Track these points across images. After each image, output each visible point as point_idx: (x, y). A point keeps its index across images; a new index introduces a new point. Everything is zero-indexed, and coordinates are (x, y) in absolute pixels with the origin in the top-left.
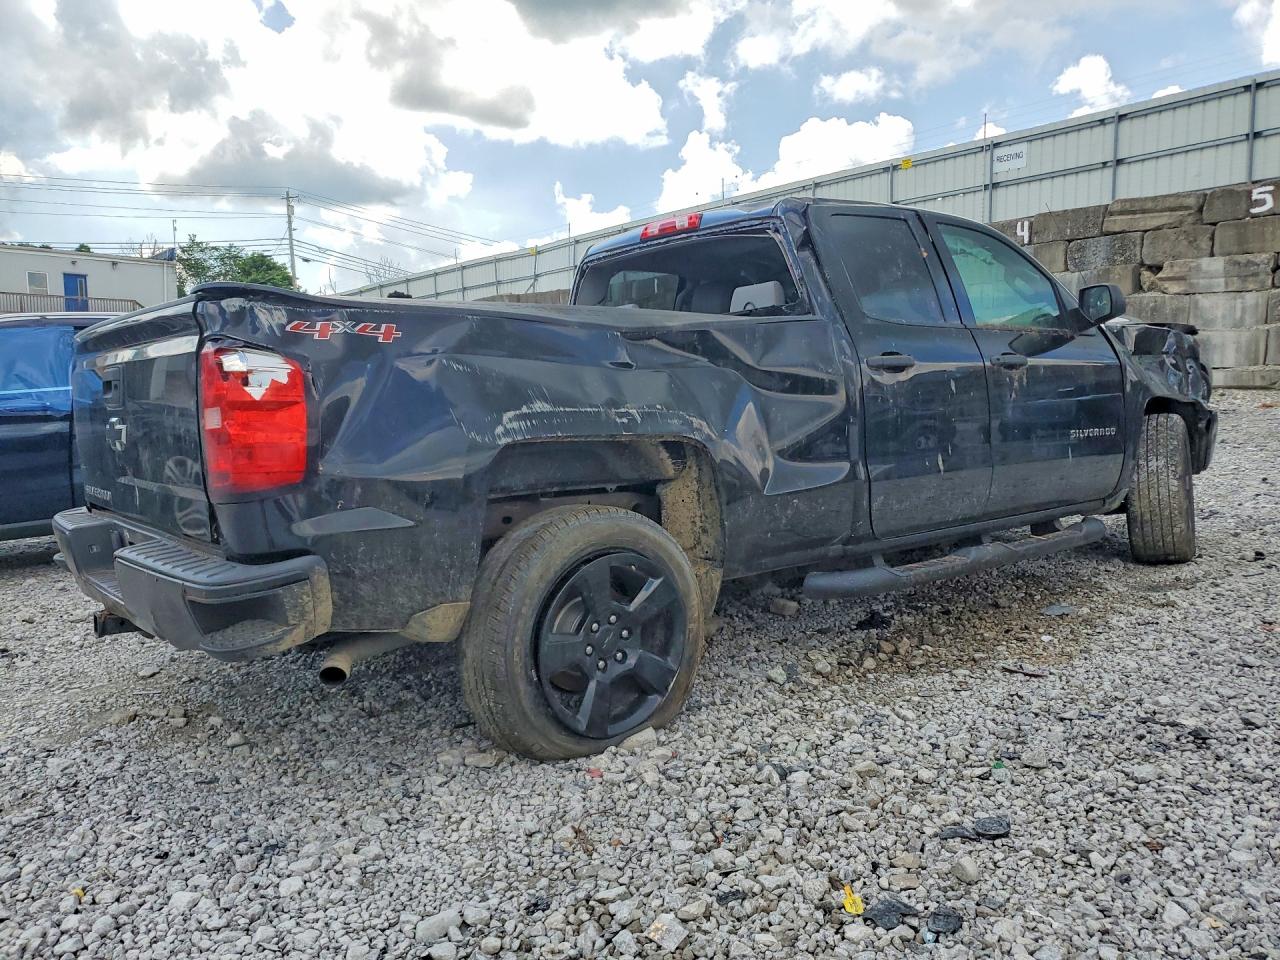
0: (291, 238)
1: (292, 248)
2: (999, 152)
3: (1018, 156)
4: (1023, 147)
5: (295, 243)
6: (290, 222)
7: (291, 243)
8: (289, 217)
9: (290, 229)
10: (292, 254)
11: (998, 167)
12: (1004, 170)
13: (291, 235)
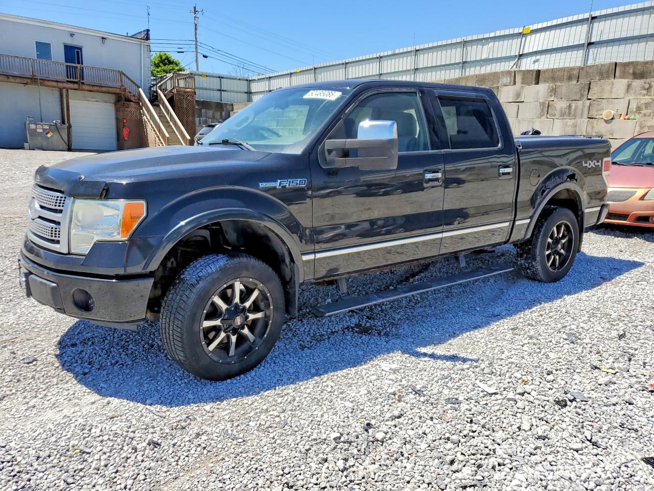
0: (196, 41)
1: (196, 48)
5: (198, 44)
6: (196, 29)
7: (196, 45)
8: (196, 25)
9: (196, 34)
10: (197, 51)
13: (196, 38)
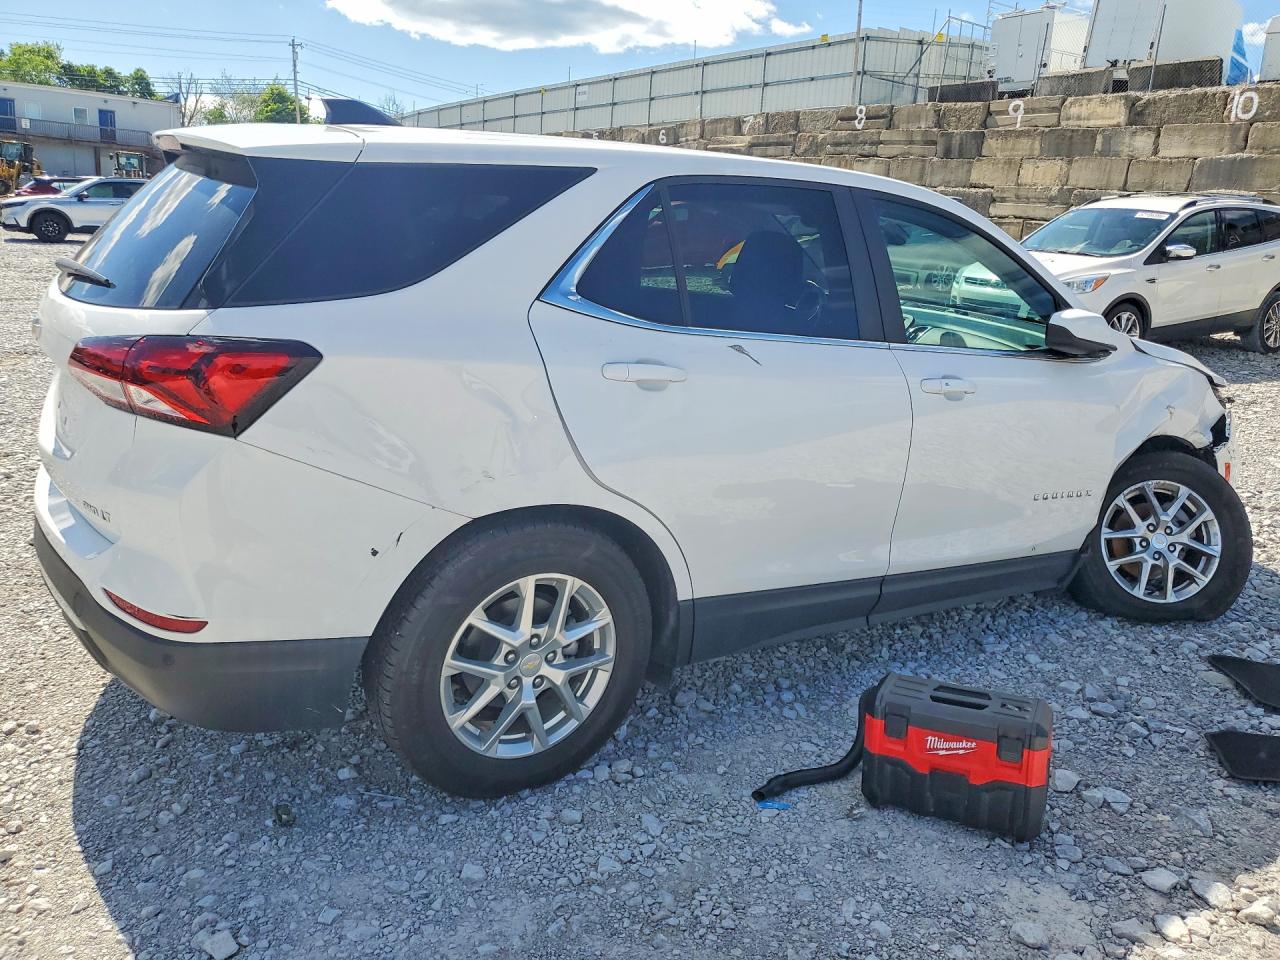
0: (295, 79)
1: (296, 88)
2: (580, 89)
3: (585, 93)
4: (585, 88)
5: (299, 83)
6: (295, 66)
7: (295, 84)
8: (294, 61)
9: (295, 73)
10: (297, 91)
11: (580, 98)
12: (582, 100)
13: (295, 76)
